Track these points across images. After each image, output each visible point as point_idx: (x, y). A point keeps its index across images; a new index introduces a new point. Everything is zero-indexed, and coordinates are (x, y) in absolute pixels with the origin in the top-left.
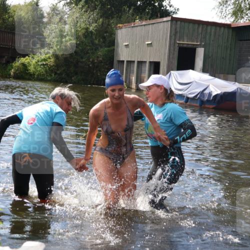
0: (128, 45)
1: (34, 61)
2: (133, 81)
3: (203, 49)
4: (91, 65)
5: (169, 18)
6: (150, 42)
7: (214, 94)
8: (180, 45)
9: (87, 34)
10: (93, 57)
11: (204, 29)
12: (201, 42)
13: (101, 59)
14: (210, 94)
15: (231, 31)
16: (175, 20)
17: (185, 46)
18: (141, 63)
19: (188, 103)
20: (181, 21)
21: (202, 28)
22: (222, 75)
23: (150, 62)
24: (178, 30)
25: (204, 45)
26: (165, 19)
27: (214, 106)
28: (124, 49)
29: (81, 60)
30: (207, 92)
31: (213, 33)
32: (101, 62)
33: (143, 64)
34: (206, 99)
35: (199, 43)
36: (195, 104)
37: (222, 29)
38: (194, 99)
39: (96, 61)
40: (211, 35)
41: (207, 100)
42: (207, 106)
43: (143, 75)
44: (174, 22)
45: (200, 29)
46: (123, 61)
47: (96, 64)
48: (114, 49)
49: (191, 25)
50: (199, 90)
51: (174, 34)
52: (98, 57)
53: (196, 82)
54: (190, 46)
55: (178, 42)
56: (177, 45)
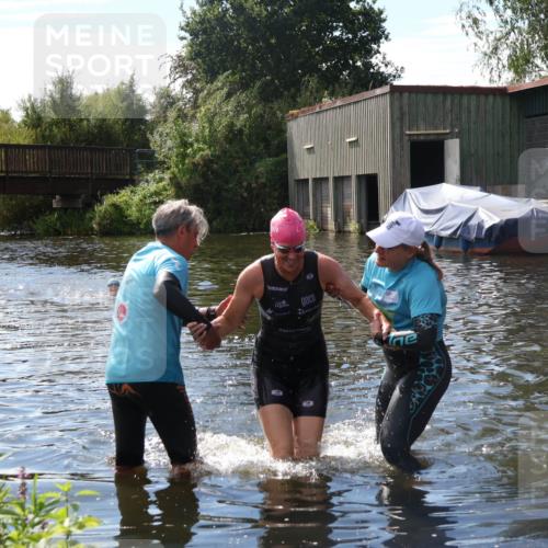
0: (312, 148)
1: (136, 198)
2: (329, 216)
3: (457, 141)
4: (245, 195)
5: (386, 89)
6: (353, 139)
7: (487, 225)
8: (412, 138)
9: (233, 135)
10: (249, 178)
11: (456, 101)
12: (452, 127)
13: (263, 180)
14: (480, 226)
15: (507, 100)
16: (399, 91)
17: (422, 138)
18: (340, 181)
19: (442, 248)
20: (410, 92)
21: (452, 101)
22: (499, 188)
23: (359, 177)
24: (406, 109)
25: (459, 132)
26: (378, 91)
27: (490, 249)
28: (306, 156)
29: (226, 187)
30: (474, 222)
31: (473, 109)
32: (264, 185)
33: (345, 182)
34: (473, 236)
35: (448, 131)
36: (455, 249)
37: (491, 98)
38: (451, 238)
39: (254, 185)
40: (469, 112)
41: (476, 238)
42: (478, 250)
43: (347, 203)
44: (397, 95)
45: (449, 102)
46: (306, 181)
47: (255, 192)
48: (287, 159)
49: (430, 97)
50: (459, 221)
51: (400, 118)
52: (257, 177)
53: (453, 205)
54: (432, 138)
55: (407, 132)
56: (407, 138)
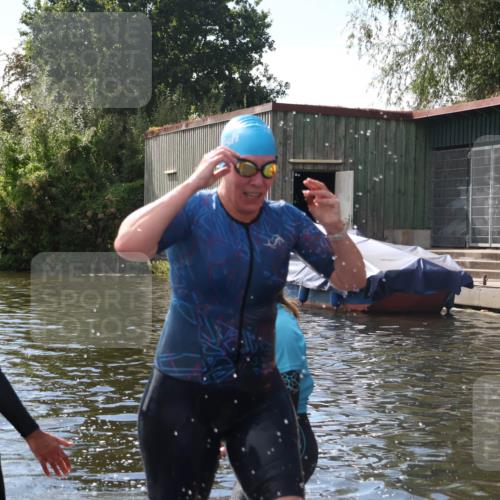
0: (175, 173)
3: (352, 173)
4: (89, 227)
5: (268, 107)
8: (296, 167)
9: (76, 154)
10: (94, 206)
12: (346, 157)
13: (112, 210)
16: (282, 110)
17: (309, 167)
19: (307, 303)
20: (296, 113)
21: (347, 126)
25: (352, 163)
26: (258, 109)
28: (166, 179)
29: (67, 216)
35: (340, 161)
39: (100, 216)
44: (280, 114)
47: (101, 224)
48: (143, 185)
51: (283, 143)
52: (105, 206)
54: (321, 168)
55: (292, 160)
56: (291, 167)
